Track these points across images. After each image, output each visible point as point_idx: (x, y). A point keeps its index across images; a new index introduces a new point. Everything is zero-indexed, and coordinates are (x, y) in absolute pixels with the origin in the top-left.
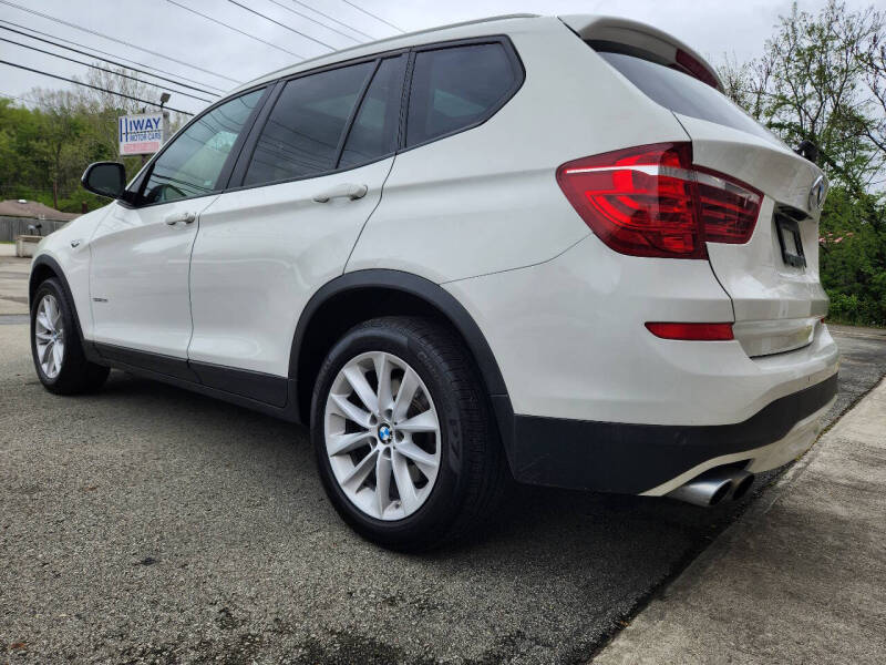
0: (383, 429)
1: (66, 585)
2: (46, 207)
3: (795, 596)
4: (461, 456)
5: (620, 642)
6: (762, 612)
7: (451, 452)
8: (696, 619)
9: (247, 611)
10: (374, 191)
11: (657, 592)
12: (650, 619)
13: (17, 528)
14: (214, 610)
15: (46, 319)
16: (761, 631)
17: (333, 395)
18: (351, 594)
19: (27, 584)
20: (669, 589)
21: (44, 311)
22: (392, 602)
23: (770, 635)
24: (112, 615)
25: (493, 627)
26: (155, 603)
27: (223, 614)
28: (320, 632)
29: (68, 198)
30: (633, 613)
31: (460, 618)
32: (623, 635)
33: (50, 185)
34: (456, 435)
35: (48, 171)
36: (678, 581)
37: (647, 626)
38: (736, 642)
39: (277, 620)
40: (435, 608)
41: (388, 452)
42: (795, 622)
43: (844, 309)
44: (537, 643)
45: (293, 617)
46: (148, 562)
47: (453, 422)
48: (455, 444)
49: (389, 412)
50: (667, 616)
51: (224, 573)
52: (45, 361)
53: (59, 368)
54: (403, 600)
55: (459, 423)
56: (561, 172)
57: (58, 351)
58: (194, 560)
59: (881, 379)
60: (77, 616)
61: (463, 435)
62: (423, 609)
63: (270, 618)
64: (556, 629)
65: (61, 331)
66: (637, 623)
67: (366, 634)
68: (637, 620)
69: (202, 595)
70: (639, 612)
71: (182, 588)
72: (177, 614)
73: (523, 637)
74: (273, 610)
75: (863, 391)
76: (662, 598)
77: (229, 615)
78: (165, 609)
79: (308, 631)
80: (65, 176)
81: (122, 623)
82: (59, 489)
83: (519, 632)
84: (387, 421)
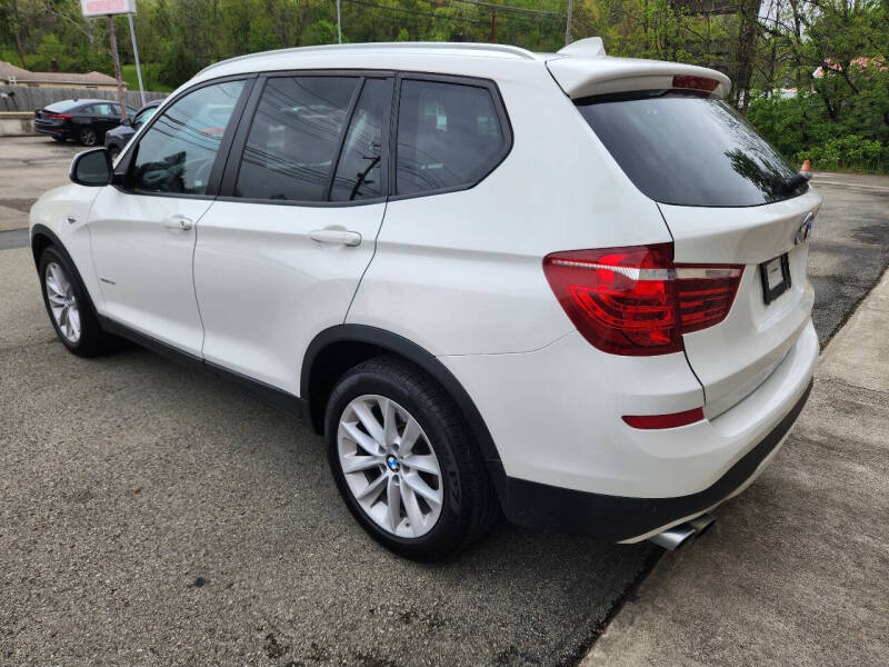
0: (391, 460)
1: (136, 614)
2: (13, 67)
3: (748, 591)
4: (460, 502)
5: (595, 653)
6: (717, 613)
7: (452, 499)
8: (661, 622)
9: (288, 637)
10: (369, 243)
11: (629, 594)
12: (622, 625)
13: (82, 547)
14: (261, 636)
15: (56, 284)
16: (713, 635)
17: (343, 423)
18: (372, 611)
19: (104, 615)
20: (641, 588)
21: (52, 276)
22: (406, 618)
23: (719, 638)
24: (179, 647)
25: (491, 643)
26: (212, 631)
27: (269, 641)
28: (350, 657)
29: (35, 53)
30: (608, 620)
31: (465, 635)
32: (598, 644)
33: (13, 37)
34: (456, 484)
35: (8, 21)
36: (648, 580)
37: (619, 633)
38: (692, 648)
39: (314, 645)
40: (443, 624)
41: (396, 478)
42: (743, 622)
43: (865, 156)
44: (527, 659)
45: (327, 641)
46: (200, 583)
47: (453, 474)
48: (456, 493)
49: (396, 446)
50: (637, 620)
51: (265, 592)
52: (62, 324)
53: (78, 335)
54: (416, 616)
55: (458, 475)
56: (548, 261)
57: (74, 317)
58: (238, 578)
59: (882, 274)
60: (152, 649)
61: (462, 485)
62: (433, 625)
63: (309, 643)
64: (543, 642)
65: (73, 299)
66: (611, 631)
67: (387, 657)
68: (611, 626)
69: (250, 621)
70: (614, 617)
71: (233, 613)
72: (232, 643)
73: (516, 653)
74: (310, 634)
75: (860, 294)
76: (634, 599)
77: (274, 642)
78: (222, 638)
79: (340, 656)
80: (27, 27)
81: (189, 656)
82: (108, 494)
83: (512, 647)
84: (395, 454)
